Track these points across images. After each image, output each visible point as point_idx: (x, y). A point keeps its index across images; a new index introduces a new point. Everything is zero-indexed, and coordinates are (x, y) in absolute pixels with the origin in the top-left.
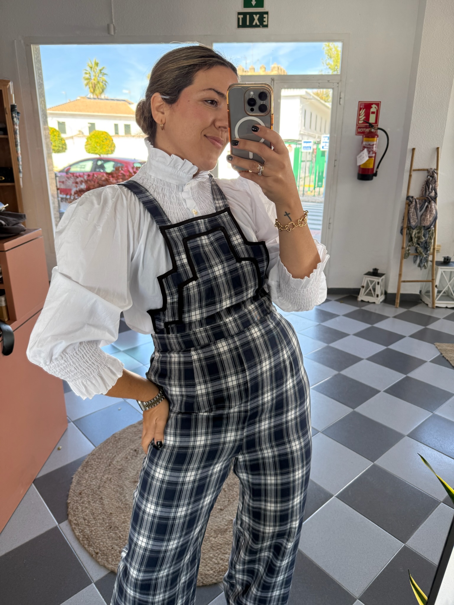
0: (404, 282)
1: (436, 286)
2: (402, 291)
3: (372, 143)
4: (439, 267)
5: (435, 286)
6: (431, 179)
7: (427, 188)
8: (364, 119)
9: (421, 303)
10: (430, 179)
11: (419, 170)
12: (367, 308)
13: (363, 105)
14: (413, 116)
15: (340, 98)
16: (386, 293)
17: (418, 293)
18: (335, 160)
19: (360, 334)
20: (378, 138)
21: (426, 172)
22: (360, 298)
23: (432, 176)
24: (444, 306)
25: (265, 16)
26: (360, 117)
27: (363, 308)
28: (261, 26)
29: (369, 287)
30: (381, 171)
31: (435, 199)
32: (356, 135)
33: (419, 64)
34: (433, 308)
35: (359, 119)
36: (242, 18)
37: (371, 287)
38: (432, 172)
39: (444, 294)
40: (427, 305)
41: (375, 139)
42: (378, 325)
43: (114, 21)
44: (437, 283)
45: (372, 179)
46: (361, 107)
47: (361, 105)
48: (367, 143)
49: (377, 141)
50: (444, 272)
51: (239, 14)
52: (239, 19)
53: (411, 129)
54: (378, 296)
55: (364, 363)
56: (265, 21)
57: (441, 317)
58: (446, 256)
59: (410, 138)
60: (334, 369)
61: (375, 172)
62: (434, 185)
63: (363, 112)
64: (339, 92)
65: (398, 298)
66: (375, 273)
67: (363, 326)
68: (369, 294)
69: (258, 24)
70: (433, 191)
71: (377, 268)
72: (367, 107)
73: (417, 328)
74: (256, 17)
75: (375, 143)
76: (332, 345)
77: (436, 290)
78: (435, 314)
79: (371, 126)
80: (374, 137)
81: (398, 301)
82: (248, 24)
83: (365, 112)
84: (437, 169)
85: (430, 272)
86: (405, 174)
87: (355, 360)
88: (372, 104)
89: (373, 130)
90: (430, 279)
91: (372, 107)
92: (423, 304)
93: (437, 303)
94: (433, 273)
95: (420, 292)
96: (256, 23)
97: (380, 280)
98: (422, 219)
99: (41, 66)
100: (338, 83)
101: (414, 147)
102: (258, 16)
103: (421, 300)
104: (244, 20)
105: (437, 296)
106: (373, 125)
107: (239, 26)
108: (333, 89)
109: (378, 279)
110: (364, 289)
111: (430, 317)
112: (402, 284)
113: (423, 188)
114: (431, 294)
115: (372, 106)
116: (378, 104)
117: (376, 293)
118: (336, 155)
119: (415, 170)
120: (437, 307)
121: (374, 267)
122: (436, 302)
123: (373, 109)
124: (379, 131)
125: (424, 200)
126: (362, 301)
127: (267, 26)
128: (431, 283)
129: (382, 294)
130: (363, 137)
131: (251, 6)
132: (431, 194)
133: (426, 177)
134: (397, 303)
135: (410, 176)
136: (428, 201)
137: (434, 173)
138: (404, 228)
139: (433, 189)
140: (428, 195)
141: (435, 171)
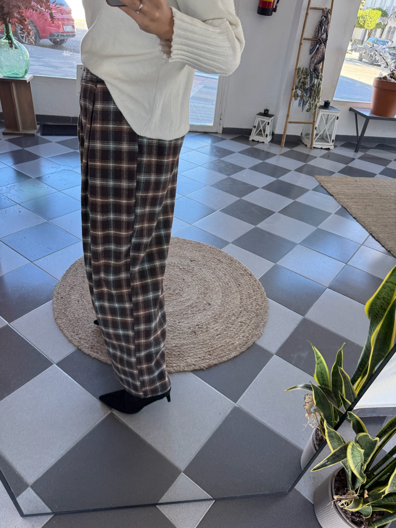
0: (290, 122)
2: (288, 133)
4: (320, 110)
5: (315, 128)
6: (325, 19)
7: (320, 30)
9: (301, 144)
10: (323, 19)
11: (315, 9)
12: (258, 146)
16: (273, 134)
17: (300, 135)
19: (254, 168)
21: (321, 11)
22: (251, 138)
23: (326, 17)
24: (320, 147)
27: (254, 147)
29: (260, 127)
30: (280, 6)
31: (325, 41)
34: (311, 148)
39: (320, 137)
40: (306, 145)
42: (269, 161)
44: (317, 125)
45: (271, 15)
50: (323, 114)
54: (267, 136)
55: (260, 191)
57: (318, 156)
58: (326, 100)
61: (275, 7)
62: (326, 26)
65: (284, 138)
66: (266, 113)
67: (256, 162)
68: (260, 134)
70: (325, 33)
71: (268, 109)
73: (300, 164)
76: (232, 176)
77: (315, 132)
78: (313, 153)
81: (284, 141)
85: (312, 116)
86: (302, 12)
87: (253, 188)
90: (312, 121)
92: (303, 144)
94: (315, 116)
98: (312, 61)
103: (301, 141)
109: (269, 119)
110: (255, 129)
112: (289, 125)
113: (316, 28)
114: (310, 136)
117: (266, 133)
119: (312, 8)
120: (314, 147)
121: (266, 108)
122: (314, 143)
125: (316, 42)
126: (253, 140)
128: (312, 125)
129: (270, 135)
132: (322, 36)
133: (321, 17)
135: (307, 14)
136: (319, 43)
137: (328, 13)
138: (296, 69)
139: (325, 30)
140: (320, 37)
141: (330, 11)
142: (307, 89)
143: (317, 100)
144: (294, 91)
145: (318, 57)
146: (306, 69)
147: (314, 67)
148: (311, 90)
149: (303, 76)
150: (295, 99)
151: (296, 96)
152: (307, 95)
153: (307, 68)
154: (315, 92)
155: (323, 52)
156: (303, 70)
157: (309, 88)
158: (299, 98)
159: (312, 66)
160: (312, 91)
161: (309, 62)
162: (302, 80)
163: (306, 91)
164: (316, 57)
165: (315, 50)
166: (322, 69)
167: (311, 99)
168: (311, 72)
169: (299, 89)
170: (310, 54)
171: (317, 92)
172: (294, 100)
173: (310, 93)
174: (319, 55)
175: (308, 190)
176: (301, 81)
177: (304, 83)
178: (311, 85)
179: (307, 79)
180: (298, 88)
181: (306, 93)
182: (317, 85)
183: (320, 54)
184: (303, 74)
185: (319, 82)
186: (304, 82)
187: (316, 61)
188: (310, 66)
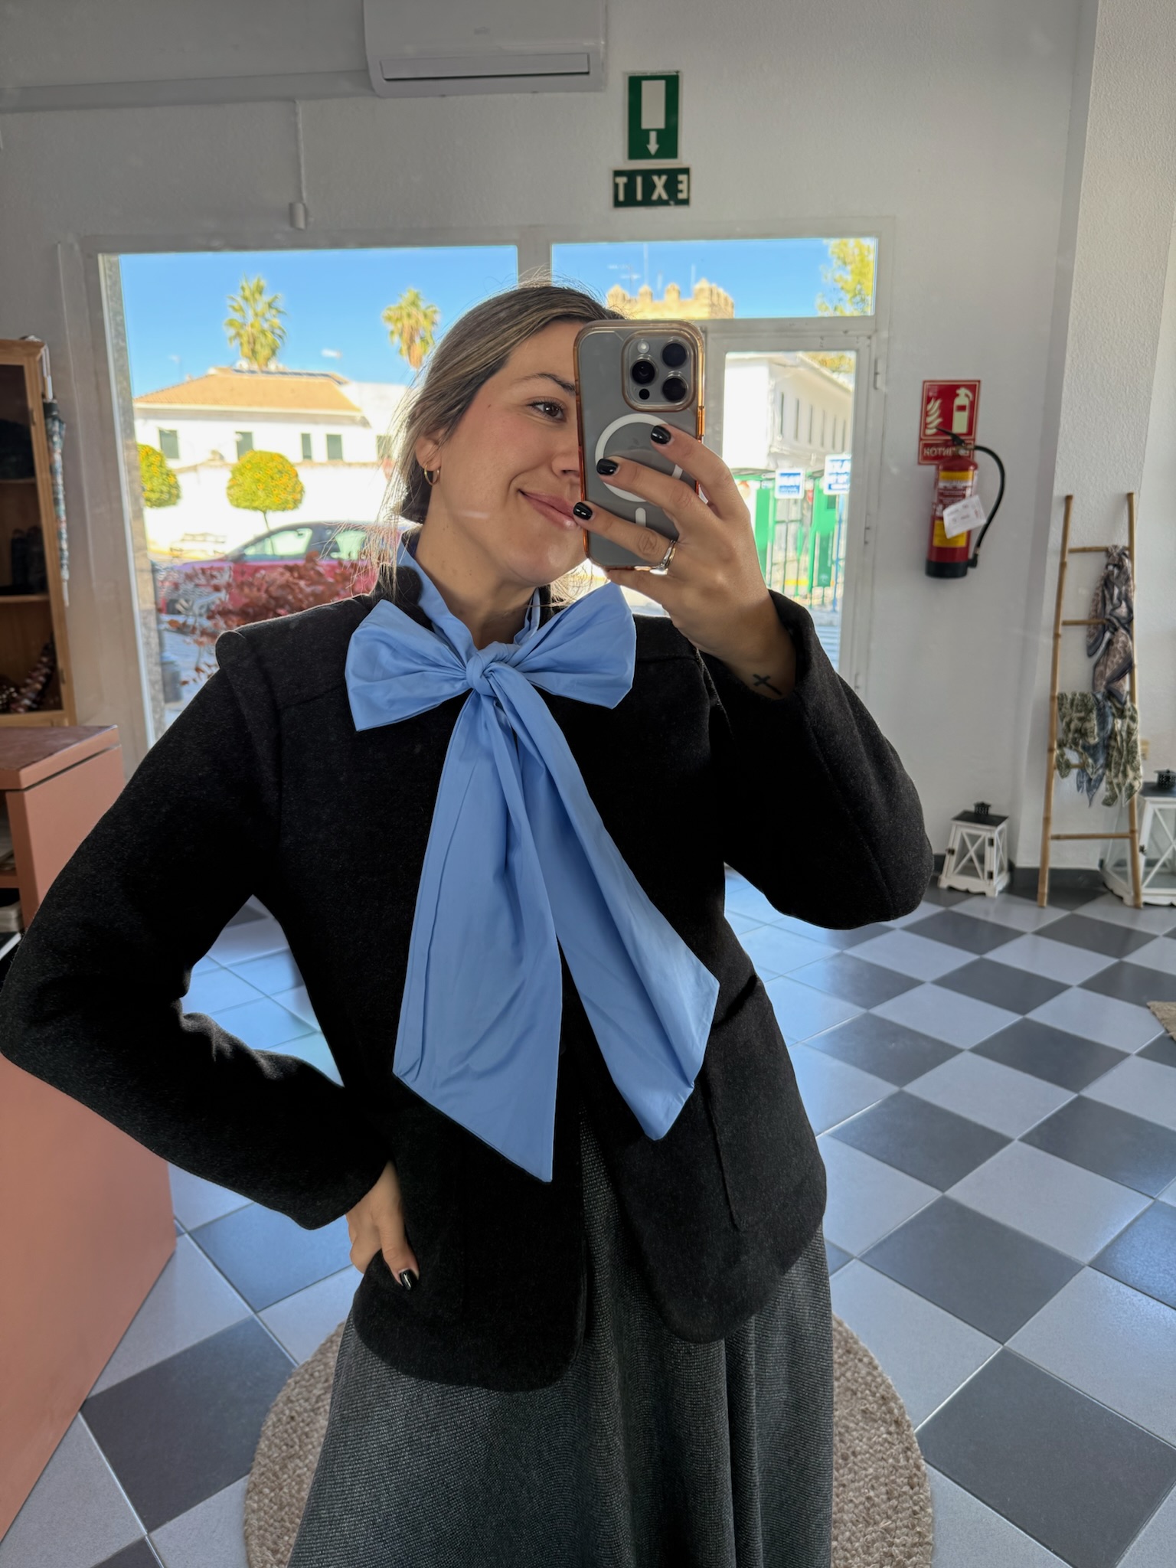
0: (1058, 838)
1: (1142, 849)
2: (1054, 865)
3: (961, 485)
4: (1148, 799)
6: (1116, 571)
7: (1108, 596)
8: (940, 424)
9: (1102, 894)
10: (1113, 572)
11: (1084, 550)
12: (965, 908)
13: (936, 389)
14: (1063, 415)
15: (876, 374)
16: (1011, 868)
17: (1096, 867)
18: (867, 528)
19: (952, 982)
20: (976, 472)
21: (1103, 555)
22: (945, 882)
23: (1120, 566)
24: (1166, 901)
25: (682, 177)
26: (929, 419)
27: (955, 909)
28: (672, 202)
29: (968, 851)
30: (987, 555)
31: (1128, 623)
32: (919, 464)
33: (1074, 287)
34: (1136, 906)
35: (925, 425)
36: (626, 186)
37: (972, 853)
38: (1119, 555)
39: (1164, 870)
40: (1121, 898)
41: (970, 473)
42: (994, 956)
43: (304, 195)
44: (1144, 839)
45: (964, 574)
46: (931, 394)
47: (929, 390)
48: (948, 485)
49: (976, 478)
50: (1160, 810)
51: (618, 173)
52: (616, 186)
53: (1059, 450)
54: (991, 876)
55: (966, 1060)
56: (681, 191)
57: (1161, 934)
58: (1164, 768)
59: (1058, 470)
60: (887, 1079)
61: (971, 556)
62: (1124, 588)
63: (935, 406)
64: (873, 358)
65: (1044, 882)
66: (981, 815)
67: (958, 958)
68: (969, 870)
69: (665, 196)
70: (1124, 604)
71: (987, 801)
72: (945, 393)
73: (1101, 963)
74: (660, 182)
75: (970, 484)
76: (879, 1011)
77: (1142, 860)
78: (1143, 923)
79: (957, 440)
80: (966, 469)
81: (1045, 889)
82: (639, 197)
83: (941, 407)
84: (1130, 548)
85: (1126, 813)
86: (1049, 560)
87: (942, 1052)
88: (958, 387)
89: (962, 452)
90: (1126, 830)
91: (957, 395)
92: (1109, 895)
93: (1146, 894)
94: (1132, 815)
95: (1102, 863)
96: (660, 197)
97: (995, 832)
98: (1097, 673)
99: (121, 305)
100: (869, 338)
101: (1069, 493)
102: (664, 178)
103: (1105, 885)
104: (630, 188)
105: (1147, 874)
106: (963, 438)
107: (617, 204)
108: (857, 351)
109: (990, 831)
110: (954, 858)
111: (1129, 932)
112: (1053, 845)
113: (1097, 595)
114: (1129, 868)
115: (958, 392)
116: (973, 387)
117: (987, 868)
118: (868, 514)
119: (1073, 551)
120: (1146, 904)
121: (980, 800)
122: (1144, 890)
123: (962, 398)
124: (979, 454)
125: (1100, 627)
126: (951, 889)
127: (686, 202)
128: (1127, 841)
129: (1001, 870)
130: (938, 469)
131: (646, 155)
132: (1118, 611)
133: (1104, 566)
134: (1043, 894)
135: (1063, 565)
136: (1111, 629)
137: (1124, 557)
138: (1052, 698)
139: (1123, 596)
140: (1111, 614)
141: (1127, 553)
142: (1095, 746)
143: (1131, 774)
144: (1057, 752)
145: (1112, 662)
146: (1083, 696)
147: (1106, 687)
148: (1107, 747)
149: (1075, 715)
150: (1061, 774)
151: (1064, 767)
152: (1096, 761)
153: (1086, 693)
154: (1120, 753)
155: (1125, 651)
156: (1073, 700)
157: (1101, 743)
158: (1074, 772)
159: (1101, 684)
160: (1111, 752)
161: (1091, 676)
162: (1076, 724)
163: (1092, 752)
164: (1109, 663)
165: (1103, 645)
166: (1132, 693)
167: (1110, 770)
168: (1099, 703)
169: (1071, 748)
170: (1090, 655)
171: (1128, 751)
172: (1060, 777)
173: (1105, 755)
174: (1116, 660)
175: (1123, 1056)
176: (1072, 726)
177: (1082, 733)
178: (1106, 736)
179: (1089, 721)
180: (1065, 745)
181: (1094, 756)
182: (1124, 734)
183: (1118, 656)
184: (1074, 708)
185: (1129, 727)
186: (1083, 731)
187: (1108, 673)
188: (1094, 686)
